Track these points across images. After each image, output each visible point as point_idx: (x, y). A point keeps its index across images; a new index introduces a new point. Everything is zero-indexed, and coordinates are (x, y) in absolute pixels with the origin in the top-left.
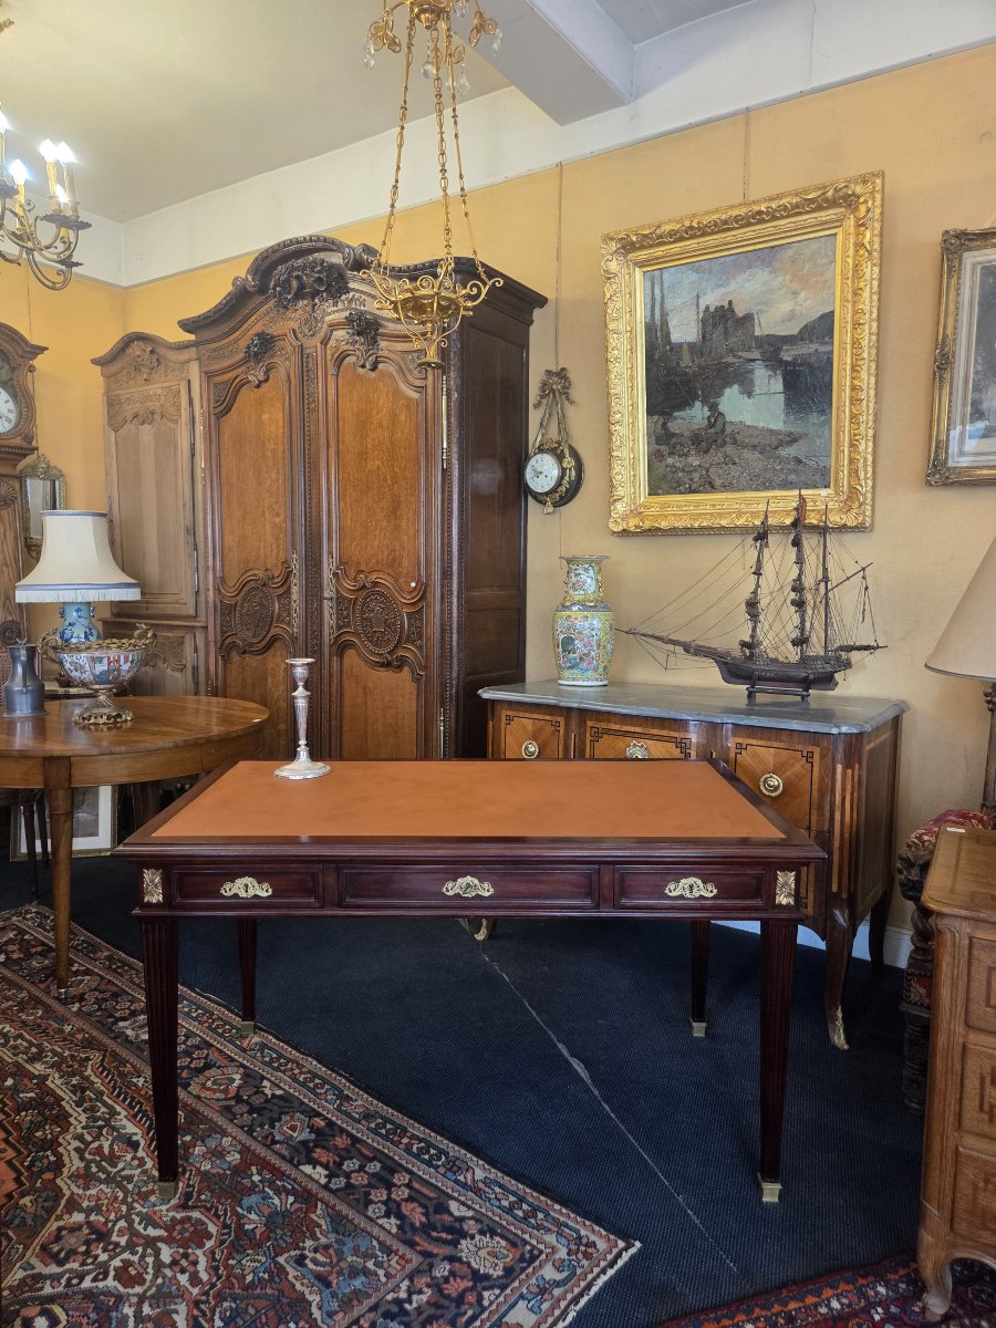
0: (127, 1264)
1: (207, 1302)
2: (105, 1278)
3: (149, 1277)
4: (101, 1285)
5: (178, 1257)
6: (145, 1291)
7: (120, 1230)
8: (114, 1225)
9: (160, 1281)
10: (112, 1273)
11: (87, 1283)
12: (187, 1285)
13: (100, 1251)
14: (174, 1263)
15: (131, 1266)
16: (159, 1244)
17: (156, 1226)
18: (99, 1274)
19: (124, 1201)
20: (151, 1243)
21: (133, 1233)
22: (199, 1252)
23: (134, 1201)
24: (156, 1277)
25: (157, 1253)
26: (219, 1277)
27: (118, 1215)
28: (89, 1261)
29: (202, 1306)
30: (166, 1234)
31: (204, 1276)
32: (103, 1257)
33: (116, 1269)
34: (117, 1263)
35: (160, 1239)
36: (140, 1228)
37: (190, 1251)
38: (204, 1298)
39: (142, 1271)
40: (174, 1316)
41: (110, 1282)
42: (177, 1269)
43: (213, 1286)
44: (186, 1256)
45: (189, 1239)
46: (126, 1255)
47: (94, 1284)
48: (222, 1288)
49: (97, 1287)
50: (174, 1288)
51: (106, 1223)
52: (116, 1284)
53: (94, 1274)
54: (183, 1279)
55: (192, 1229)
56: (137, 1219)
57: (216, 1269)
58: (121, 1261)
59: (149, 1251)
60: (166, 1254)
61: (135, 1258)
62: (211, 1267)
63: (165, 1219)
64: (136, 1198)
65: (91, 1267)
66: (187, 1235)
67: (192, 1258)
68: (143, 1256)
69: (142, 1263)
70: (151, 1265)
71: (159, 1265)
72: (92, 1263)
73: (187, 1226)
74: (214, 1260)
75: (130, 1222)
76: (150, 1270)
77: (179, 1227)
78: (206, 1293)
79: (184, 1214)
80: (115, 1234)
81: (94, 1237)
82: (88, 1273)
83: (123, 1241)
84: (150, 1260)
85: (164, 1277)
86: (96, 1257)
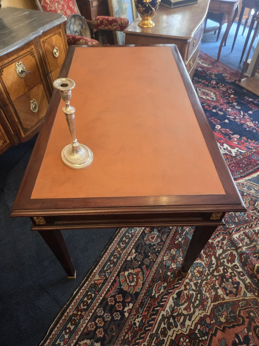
0: (228, 261)
1: (229, 232)
2: (236, 265)
3: (229, 252)
4: (238, 265)
5: (219, 248)
6: (234, 250)
7: (218, 272)
8: (217, 276)
9: (229, 248)
10: (233, 264)
11: (240, 269)
12: (226, 240)
13: (229, 274)
14: (221, 248)
15: (228, 259)
16: (217, 256)
17: (212, 261)
18: (236, 268)
19: (207, 279)
20: (217, 259)
21: (217, 266)
22: (215, 243)
23: (205, 275)
24: (228, 250)
25: (220, 255)
26: (220, 233)
27: (212, 277)
28: (233, 274)
29: (231, 232)
30: (213, 256)
31: (222, 237)
32: (230, 271)
33: (232, 264)
34: (230, 265)
35: (215, 257)
36: (214, 266)
37: (215, 245)
38: (228, 233)
39: (228, 255)
40: (238, 237)
41: (236, 262)
42: (223, 246)
43: (223, 233)
44: (218, 246)
45: (212, 248)
46: (226, 264)
47: (239, 267)
48: (223, 230)
49: (240, 266)
50: (229, 243)
51: (217, 279)
52: (236, 260)
53: (236, 269)
54: (225, 242)
55: (208, 249)
56: (211, 269)
57: (217, 235)
58: (228, 264)
59: (221, 258)
60: (219, 252)
61: (225, 260)
62: (218, 236)
63: (208, 260)
64: (203, 276)
65: (235, 272)
66: (210, 249)
67: (218, 243)
68: (224, 258)
69: (226, 257)
70: (225, 254)
71: (224, 252)
72: (233, 273)
73: (207, 251)
74: (215, 237)
75: (213, 271)
76: (227, 253)
77: (209, 254)
78: (226, 234)
79: (203, 255)
80: (220, 273)
81: (224, 280)
82: (237, 272)
83: (221, 268)
84: (224, 255)
85: (227, 248)
86: (231, 273)
